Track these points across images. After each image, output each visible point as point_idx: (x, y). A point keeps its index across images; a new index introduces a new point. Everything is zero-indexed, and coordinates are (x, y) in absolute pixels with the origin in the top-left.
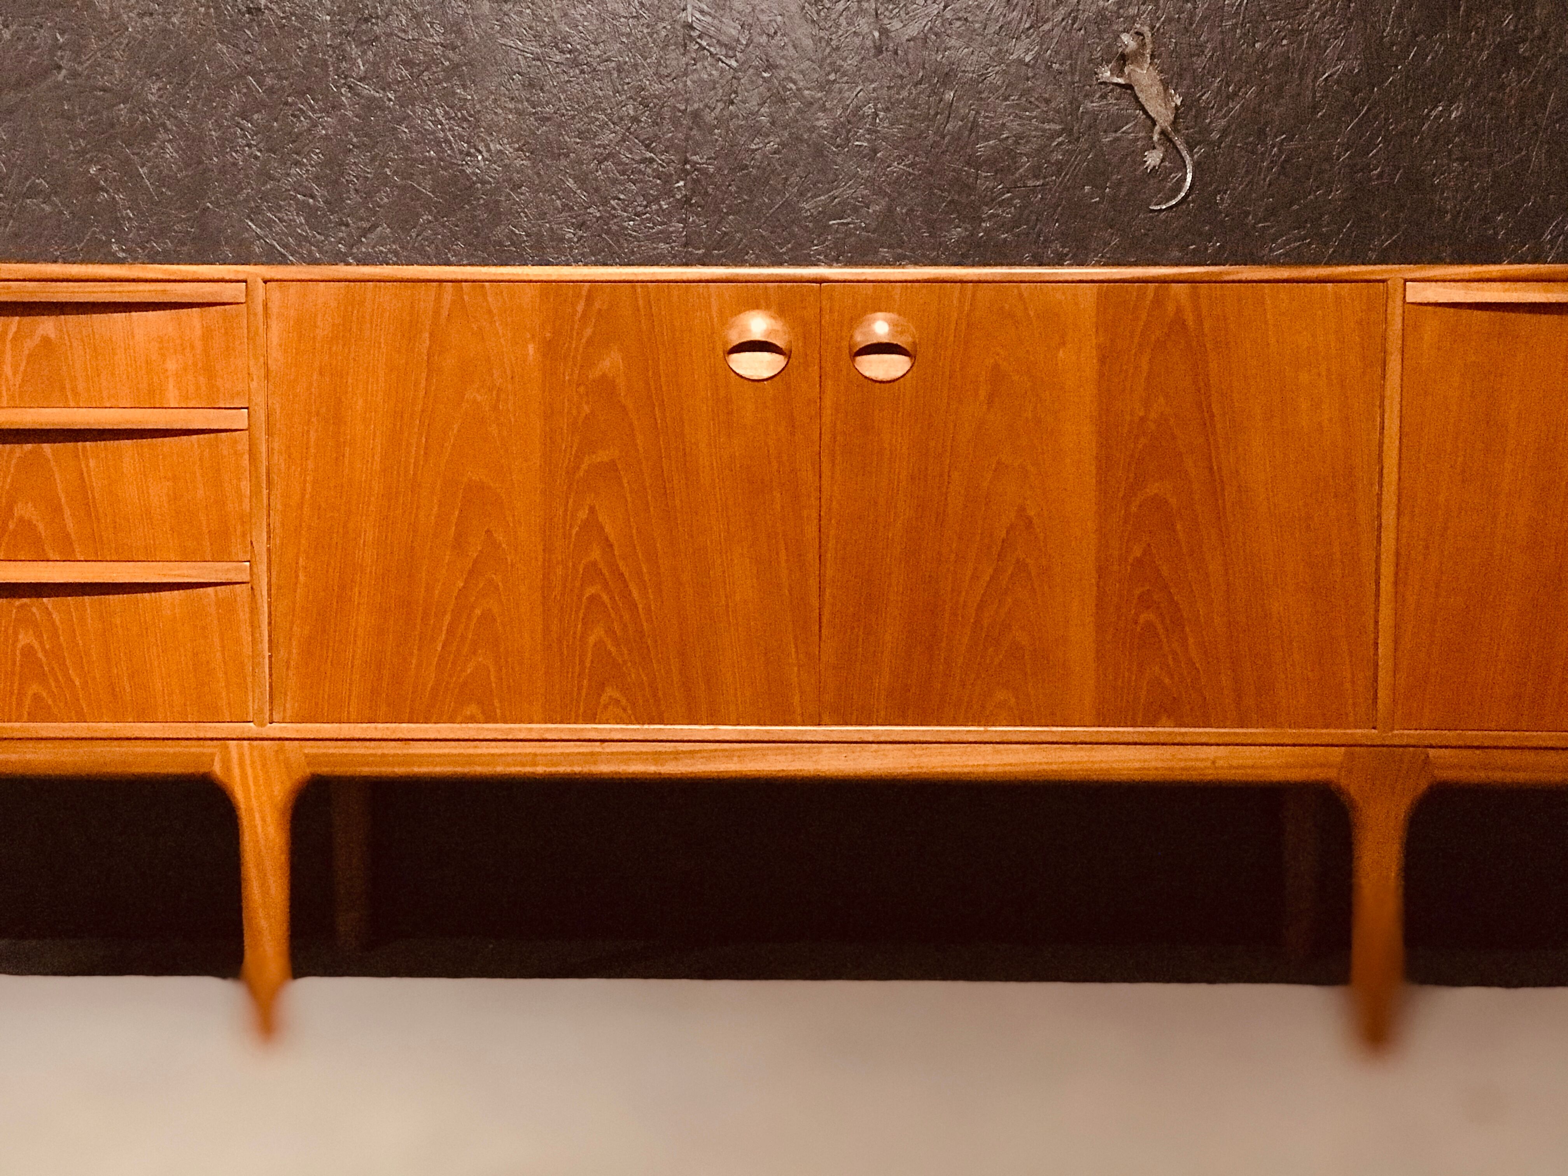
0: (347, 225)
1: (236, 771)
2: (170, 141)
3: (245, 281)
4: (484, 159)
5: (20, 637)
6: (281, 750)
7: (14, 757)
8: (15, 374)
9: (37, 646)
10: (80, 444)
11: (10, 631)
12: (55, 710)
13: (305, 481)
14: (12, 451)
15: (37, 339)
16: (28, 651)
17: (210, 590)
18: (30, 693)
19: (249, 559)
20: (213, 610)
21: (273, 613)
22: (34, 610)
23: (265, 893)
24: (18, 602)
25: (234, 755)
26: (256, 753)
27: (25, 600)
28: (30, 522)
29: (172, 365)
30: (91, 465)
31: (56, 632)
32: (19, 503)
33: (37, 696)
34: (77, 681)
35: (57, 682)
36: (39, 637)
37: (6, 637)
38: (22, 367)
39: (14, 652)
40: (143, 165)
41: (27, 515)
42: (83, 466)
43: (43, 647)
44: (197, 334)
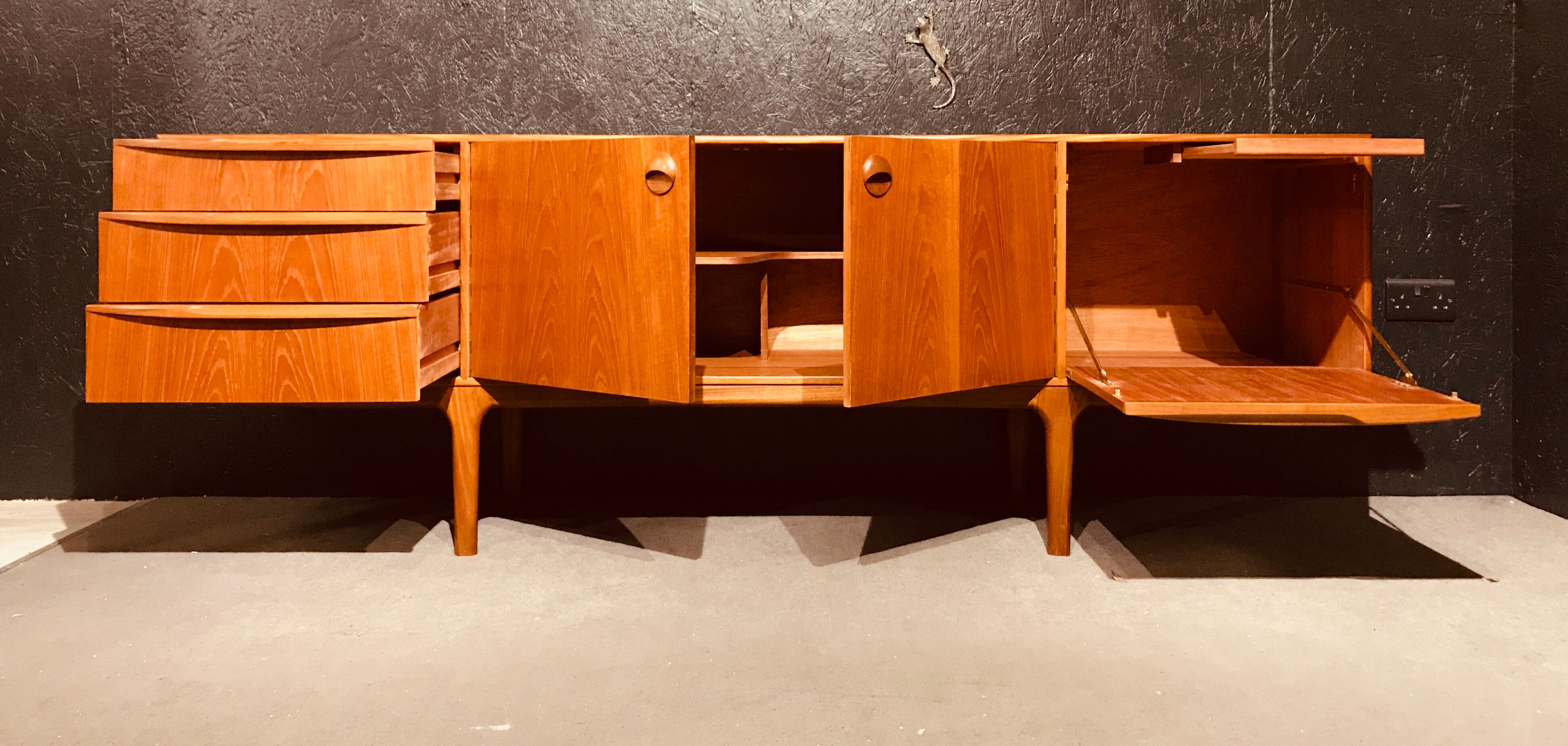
0: (513, 115)
2: (420, 72)
4: (586, 82)
5: (278, 352)
8: (298, 193)
9: (288, 357)
10: (327, 234)
11: (272, 348)
15: (312, 172)
16: (282, 358)
17: (393, 323)
18: (283, 385)
20: (395, 334)
22: (287, 336)
28: (296, 280)
29: (389, 187)
30: (333, 246)
31: (300, 348)
32: (290, 269)
33: (288, 386)
34: (311, 377)
35: (299, 378)
36: (289, 351)
37: (270, 351)
38: (303, 188)
39: (274, 360)
40: (405, 85)
41: (294, 276)
42: (328, 248)
43: (291, 357)
44: (404, 169)
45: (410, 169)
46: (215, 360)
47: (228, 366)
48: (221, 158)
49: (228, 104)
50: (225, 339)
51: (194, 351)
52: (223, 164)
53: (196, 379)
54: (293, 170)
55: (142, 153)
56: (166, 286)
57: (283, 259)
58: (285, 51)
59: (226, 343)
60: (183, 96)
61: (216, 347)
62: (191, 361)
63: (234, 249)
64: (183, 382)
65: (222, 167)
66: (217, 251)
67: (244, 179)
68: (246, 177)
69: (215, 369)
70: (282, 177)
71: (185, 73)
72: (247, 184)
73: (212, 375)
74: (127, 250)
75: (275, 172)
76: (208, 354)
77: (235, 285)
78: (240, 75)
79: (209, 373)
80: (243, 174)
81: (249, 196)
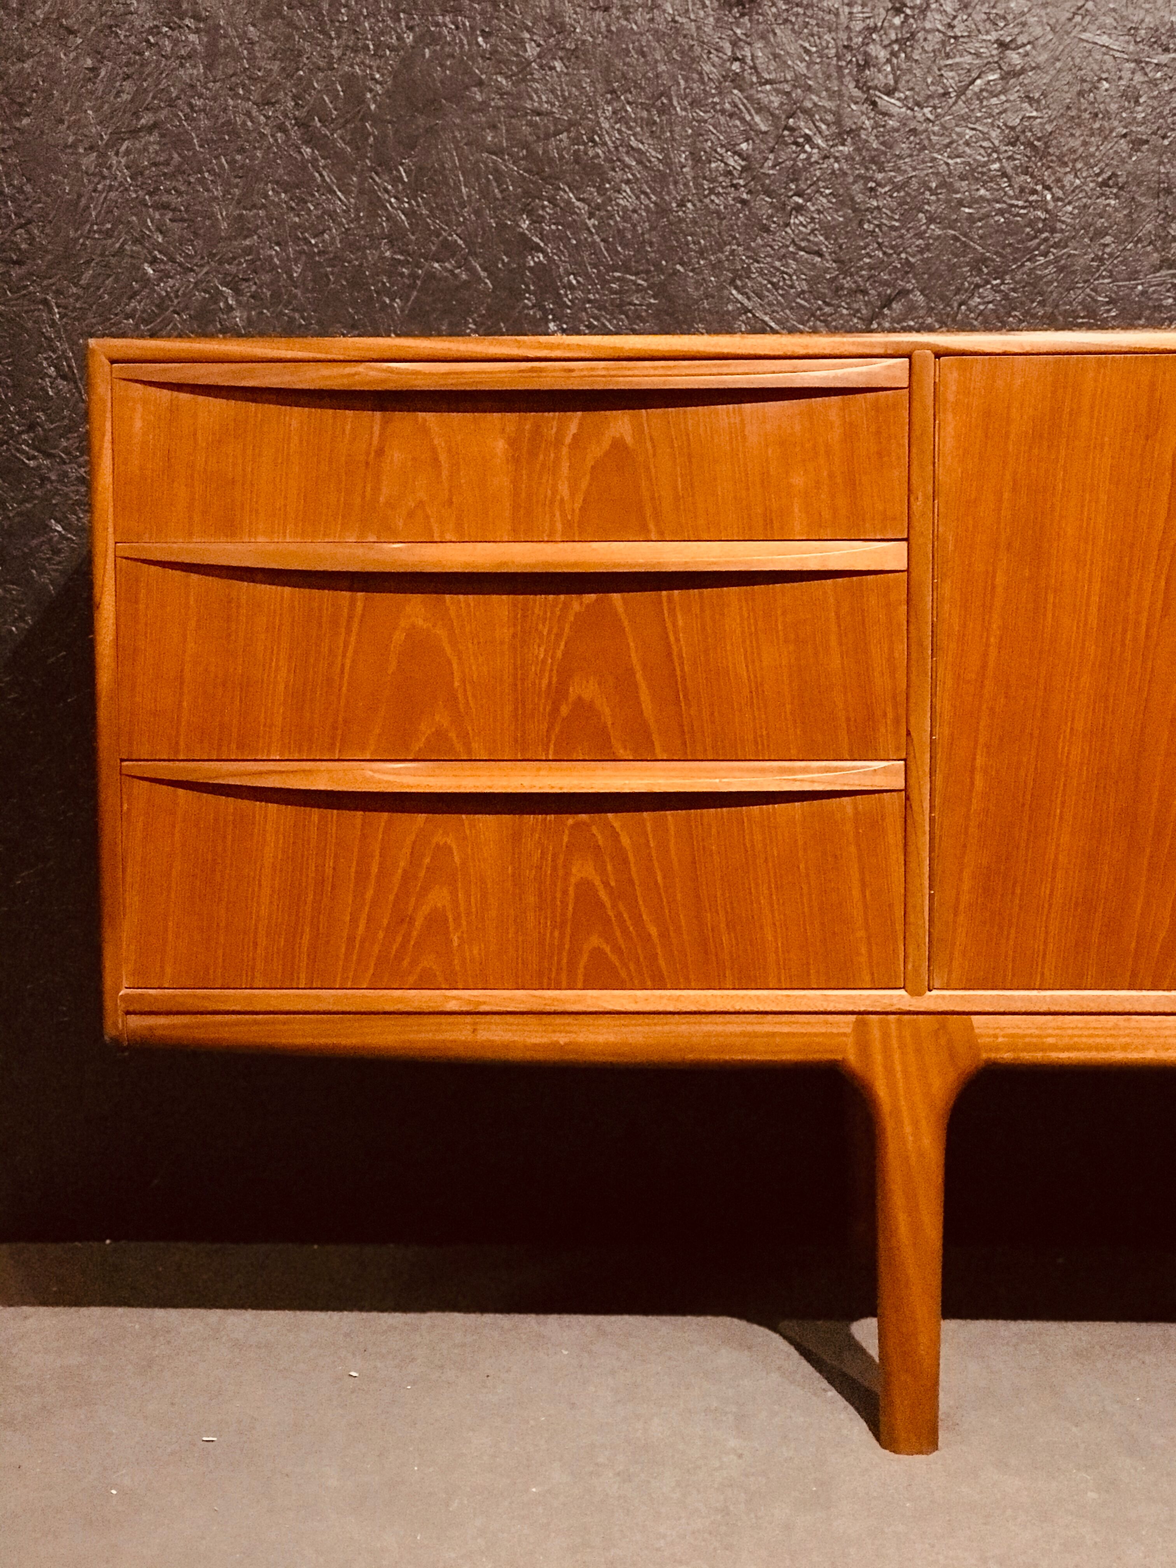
0: (865, 292)
1: (878, 1058)
2: (628, 182)
3: (909, 356)
4: (1056, 199)
5: (574, 870)
6: (943, 1027)
7: (562, 1039)
8: (572, 495)
9: (597, 882)
10: (664, 593)
11: (560, 862)
12: (623, 974)
13: (987, 645)
14: (566, 606)
15: (606, 444)
16: (584, 886)
17: (846, 800)
18: (587, 947)
19: (904, 756)
20: (849, 827)
21: (937, 832)
22: (594, 830)
23: (916, 1228)
24: (570, 820)
25: (876, 1034)
26: (907, 1033)
27: (584, 817)
28: (591, 707)
29: (798, 480)
30: (680, 623)
31: (626, 861)
32: (576, 679)
33: (596, 953)
34: (653, 931)
35: (625, 931)
36: (602, 870)
37: (554, 869)
38: (584, 484)
39: (565, 892)
40: (591, 215)
41: (587, 696)
42: (669, 625)
43: (606, 884)
44: (835, 435)
45: (850, 434)
46: (425, 890)
47: (455, 901)
48: (382, 409)
49: (139, 268)
50: (450, 841)
51: (375, 869)
52: (385, 423)
53: (381, 935)
54: (558, 442)
55: (184, 396)
56: (279, 720)
57: (559, 654)
58: (282, 128)
59: (450, 849)
60: (24, 246)
61: (427, 860)
62: (369, 894)
63: (441, 632)
64: (351, 939)
65: (383, 429)
66: (399, 636)
67: (436, 459)
68: (443, 457)
69: (425, 909)
70: (533, 454)
71: (28, 188)
72: (445, 473)
73: (418, 924)
74: (184, 636)
75: (513, 443)
76: (406, 878)
77: (442, 719)
78: (168, 192)
79: (412, 920)
80: (433, 449)
81: (451, 503)
